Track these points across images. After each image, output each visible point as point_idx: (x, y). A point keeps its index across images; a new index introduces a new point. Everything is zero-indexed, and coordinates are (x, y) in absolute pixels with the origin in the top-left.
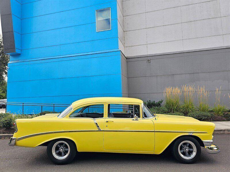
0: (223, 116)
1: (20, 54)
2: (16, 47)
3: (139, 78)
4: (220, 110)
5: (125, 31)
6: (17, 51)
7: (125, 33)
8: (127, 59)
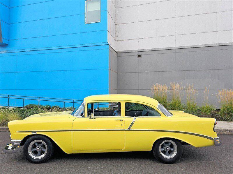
0: (210, 115)
1: (7, 45)
2: (2, 37)
3: (129, 73)
4: (207, 109)
5: (117, 23)
6: (5, 42)
7: (117, 26)
8: (117, 53)
